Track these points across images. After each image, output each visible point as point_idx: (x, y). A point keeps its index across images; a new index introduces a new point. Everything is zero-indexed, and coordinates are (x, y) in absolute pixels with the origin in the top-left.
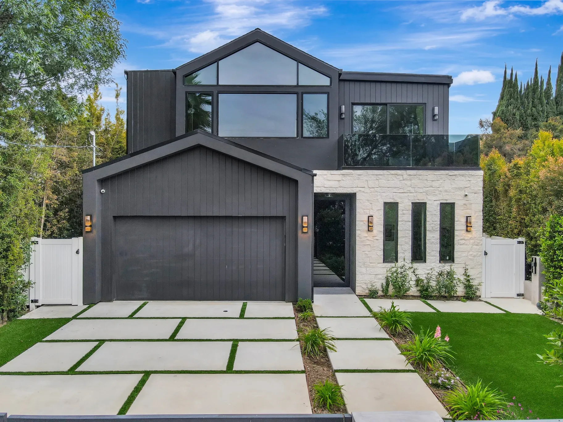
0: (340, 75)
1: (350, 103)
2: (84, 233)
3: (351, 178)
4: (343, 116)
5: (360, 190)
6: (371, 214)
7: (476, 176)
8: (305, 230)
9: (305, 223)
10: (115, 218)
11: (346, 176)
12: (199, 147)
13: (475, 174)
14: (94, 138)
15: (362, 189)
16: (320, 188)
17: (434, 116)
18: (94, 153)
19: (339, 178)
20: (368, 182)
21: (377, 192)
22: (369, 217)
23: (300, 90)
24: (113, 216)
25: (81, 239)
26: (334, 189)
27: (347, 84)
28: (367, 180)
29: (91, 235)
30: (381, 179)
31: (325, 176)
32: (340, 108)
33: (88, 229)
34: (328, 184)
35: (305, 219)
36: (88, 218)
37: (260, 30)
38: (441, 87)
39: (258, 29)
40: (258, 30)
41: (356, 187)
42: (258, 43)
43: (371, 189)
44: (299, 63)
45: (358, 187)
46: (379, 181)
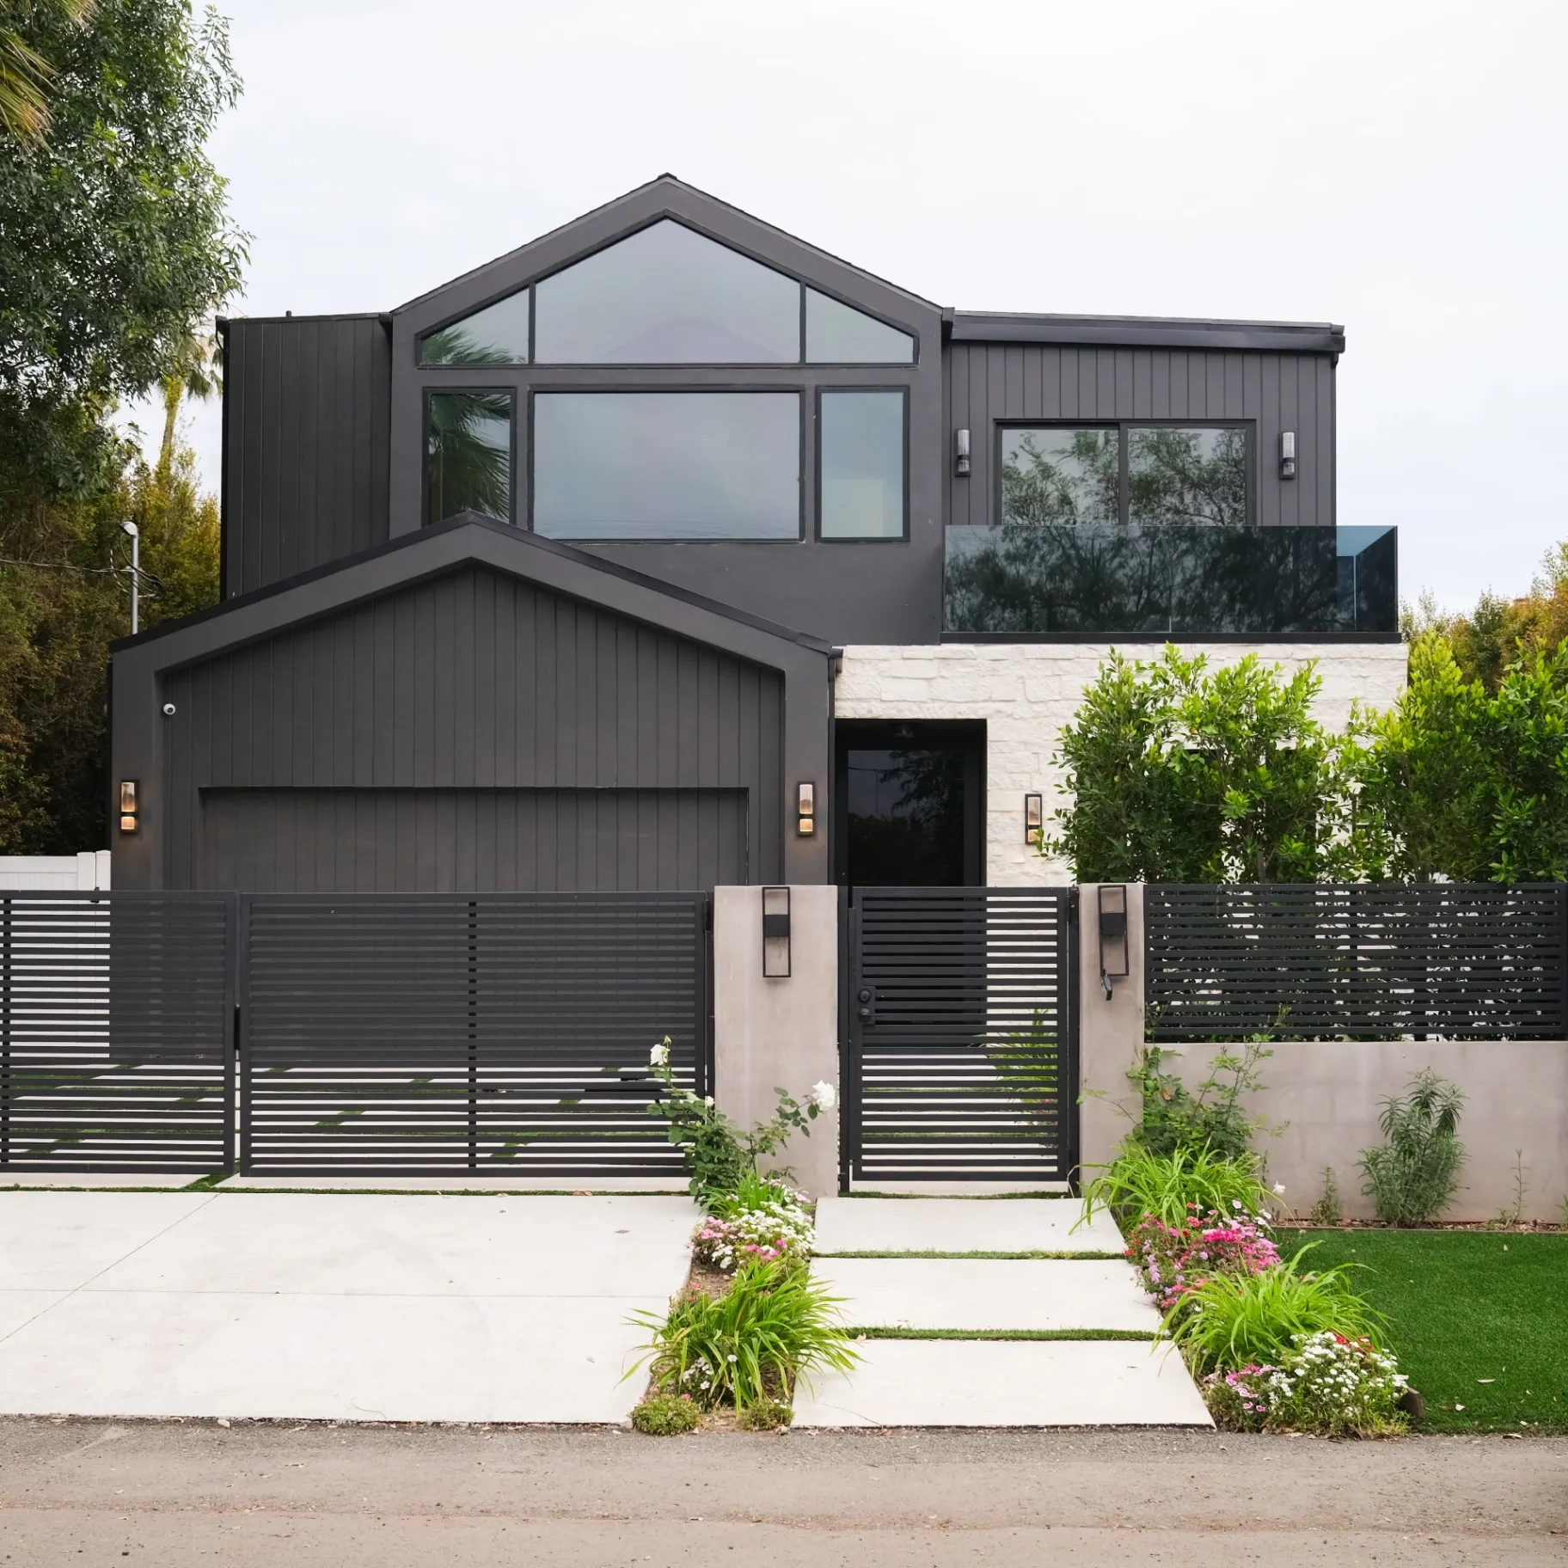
0: (947, 327)
1: (991, 421)
2: (115, 838)
3: (972, 670)
4: (965, 467)
5: (999, 711)
6: (1037, 788)
7: (1386, 663)
8: (806, 825)
9: (806, 803)
10: (206, 794)
11: (952, 662)
12: (472, 569)
13: (1382, 654)
14: (136, 541)
15: (1008, 708)
16: (865, 705)
17: (1283, 462)
18: (135, 591)
19: (930, 670)
20: (1024, 683)
21: (1056, 715)
22: (1027, 796)
23: (810, 380)
24: (200, 789)
25: (104, 857)
26: (915, 708)
27: (978, 355)
28: (1021, 677)
29: (135, 842)
30: (1069, 673)
31: (885, 665)
32: (954, 440)
33: (128, 823)
34: (892, 690)
35: (806, 792)
36: (130, 788)
37: (675, 178)
38: (1307, 365)
39: (668, 175)
40: (668, 180)
41: (985, 701)
42: (667, 223)
43: (1036, 708)
44: (808, 289)
45: (990, 700)
46: (1063, 678)
